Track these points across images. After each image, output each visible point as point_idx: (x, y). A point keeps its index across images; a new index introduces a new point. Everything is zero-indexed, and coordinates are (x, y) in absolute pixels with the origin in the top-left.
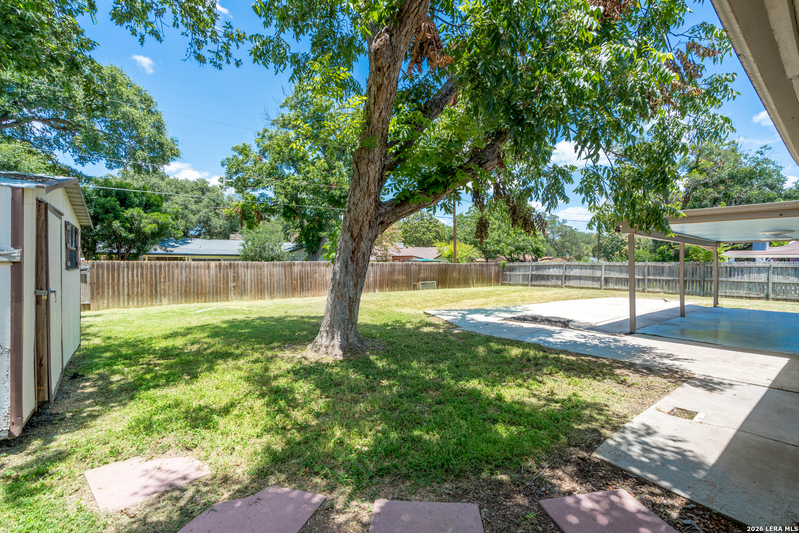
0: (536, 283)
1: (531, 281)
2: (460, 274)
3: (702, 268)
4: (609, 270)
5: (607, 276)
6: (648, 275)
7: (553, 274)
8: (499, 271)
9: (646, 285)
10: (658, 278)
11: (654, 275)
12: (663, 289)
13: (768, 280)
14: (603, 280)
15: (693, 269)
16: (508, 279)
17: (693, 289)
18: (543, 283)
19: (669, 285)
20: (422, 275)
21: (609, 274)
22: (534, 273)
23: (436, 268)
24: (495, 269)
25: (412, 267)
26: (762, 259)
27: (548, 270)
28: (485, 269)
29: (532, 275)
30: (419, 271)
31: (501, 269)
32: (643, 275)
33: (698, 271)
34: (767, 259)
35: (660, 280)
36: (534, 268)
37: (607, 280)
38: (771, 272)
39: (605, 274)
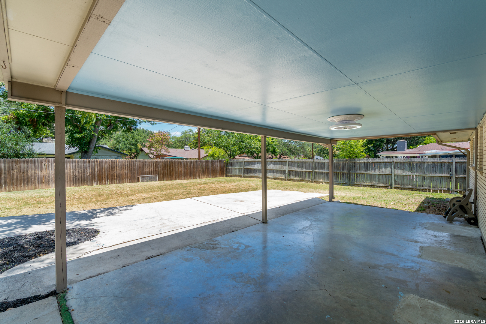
0: (246, 175)
1: (244, 173)
2: (185, 168)
3: (349, 163)
4: (291, 166)
5: (290, 169)
6: (315, 169)
7: (257, 168)
8: (224, 166)
9: (314, 177)
10: (321, 171)
11: (319, 169)
12: (324, 180)
13: (391, 173)
14: (287, 172)
15: (343, 164)
16: (230, 172)
17: (343, 179)
18: (251, 175)
19: (328, 177)
20: (146, 170)
21: (291, 168)
22: (245, 167)
23: (161, 164)
24: (220, 165)
25: (136, 164)
26: (401, 157)
27: (254, 165)
28: (210, 164)
29: (244, 169)
30: (144, 166)
31: (226, 164)
32: (312, 169)
33: (346, 166)
34: (404, 157)
35: (322, 173)
36: (246, 164)
37: (290, 173)
38: (393, 166)
39: (289, 168)
